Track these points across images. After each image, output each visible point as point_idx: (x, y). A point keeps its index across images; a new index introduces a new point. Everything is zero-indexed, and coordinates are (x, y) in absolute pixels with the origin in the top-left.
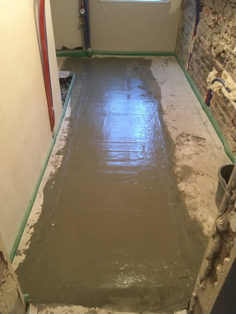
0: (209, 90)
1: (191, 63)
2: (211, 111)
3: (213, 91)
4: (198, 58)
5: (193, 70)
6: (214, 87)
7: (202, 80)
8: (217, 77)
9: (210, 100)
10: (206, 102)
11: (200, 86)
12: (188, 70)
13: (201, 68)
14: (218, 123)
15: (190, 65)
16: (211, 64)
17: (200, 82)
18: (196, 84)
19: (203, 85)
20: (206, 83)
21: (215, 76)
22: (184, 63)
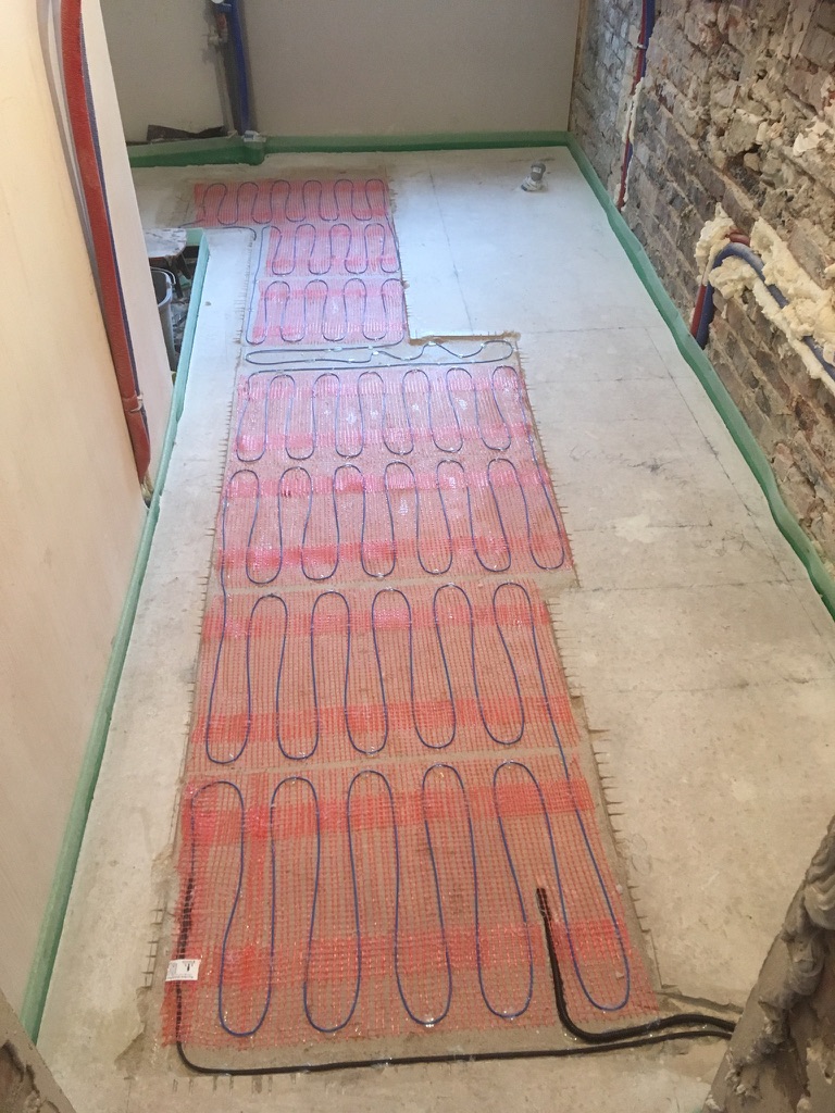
0: (702, 286)
1: (630, 181)
2: (714, 366)
3: (719, 292)
4: (658, 164)
5: (638, 207)
6: (722, 280)
7: (674, 247)
8: (733, 241)
9: (710, 325)
10: (694, 333)
11: (669, 270)
12: (621, 203)
13: (671, 202)
14: (742, 412)
15: (629, 187)
16: (706, 190)
17: (667, 255)
18: (654, 260)
19: (680, 267)
20: (693, 262)
21: (726, 236)
22: (604, 177)
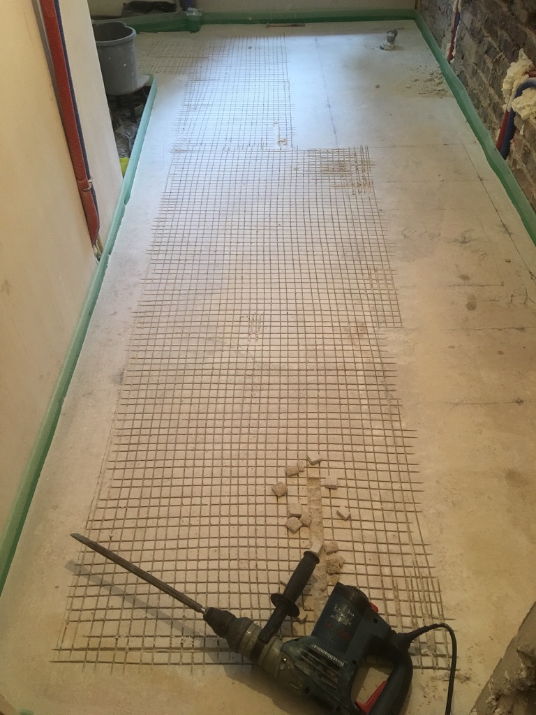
0: (507, 111)
1: (457, 40)
2: (513, 172)
3: (520, 116)
4: (478, 25)
5: (463, 58)
6: (522, 106)
7: (487, 86)
8: (530, 76)
9: (511, 141)
10: (499, 147)
11: (482, 103)
12: (451, 57)
13: (487, 52)
14: (531, 204)
15: (457, 45)
16: (513, 40)
17: (482, 92)
18: (473, 96)
19: (491, 100)
20: (500, 94)
21: (526, 73)
22: (439, 39)
